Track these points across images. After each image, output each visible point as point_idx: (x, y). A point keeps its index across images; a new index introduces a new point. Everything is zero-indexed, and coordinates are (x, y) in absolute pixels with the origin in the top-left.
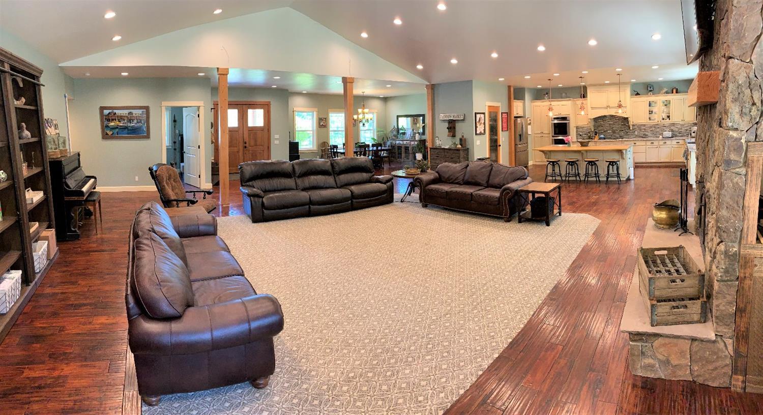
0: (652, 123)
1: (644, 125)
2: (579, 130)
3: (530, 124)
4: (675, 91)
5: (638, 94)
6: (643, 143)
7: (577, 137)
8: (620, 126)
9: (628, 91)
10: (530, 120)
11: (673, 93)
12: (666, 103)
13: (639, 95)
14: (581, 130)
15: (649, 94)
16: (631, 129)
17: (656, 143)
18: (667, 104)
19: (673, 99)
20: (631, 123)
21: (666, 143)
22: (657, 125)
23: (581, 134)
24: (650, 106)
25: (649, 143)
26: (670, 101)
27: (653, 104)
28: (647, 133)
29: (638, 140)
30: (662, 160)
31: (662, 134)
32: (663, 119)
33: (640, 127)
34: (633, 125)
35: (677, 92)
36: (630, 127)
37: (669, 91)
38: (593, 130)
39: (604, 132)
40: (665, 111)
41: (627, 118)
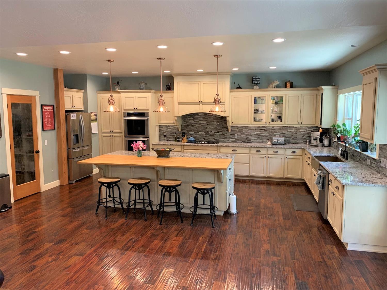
0: (257, 124)
1: (247, 127)
2: (162, 129)
3: (95, 120)
4: (288, 85)
5: (239, 88)
6: (247, 151)
7: (160, 137)
8: (215, 126)
9: (227, 84)
10: (96, 115)
11: (286, 87)
12: (276, 100)
13: (241, 88)
14: (165, 129)
15: (255, 87)
16: (230, 131)
17: (263, 151)
18: (278, 101)
19: (286, 95)
20: (230, 124)
21: (277, 152)
22: (264, 127)
23: (165, 134)
24: (255, 103)
25: (254, 151)
26: (282, 98)
27: (259, 101)
28: (250, 137)
29: (239, 147)
30: (272, 175)
31: (272, 139)
32: (273, 120)
33: (241, 128)
34: (232, 127)
35: (292, 86)
36: (227, 128)
37: (280, 85)
38: (180, 130)
39: (195, 133)
40: (275, 109)
41: (226, 117)
